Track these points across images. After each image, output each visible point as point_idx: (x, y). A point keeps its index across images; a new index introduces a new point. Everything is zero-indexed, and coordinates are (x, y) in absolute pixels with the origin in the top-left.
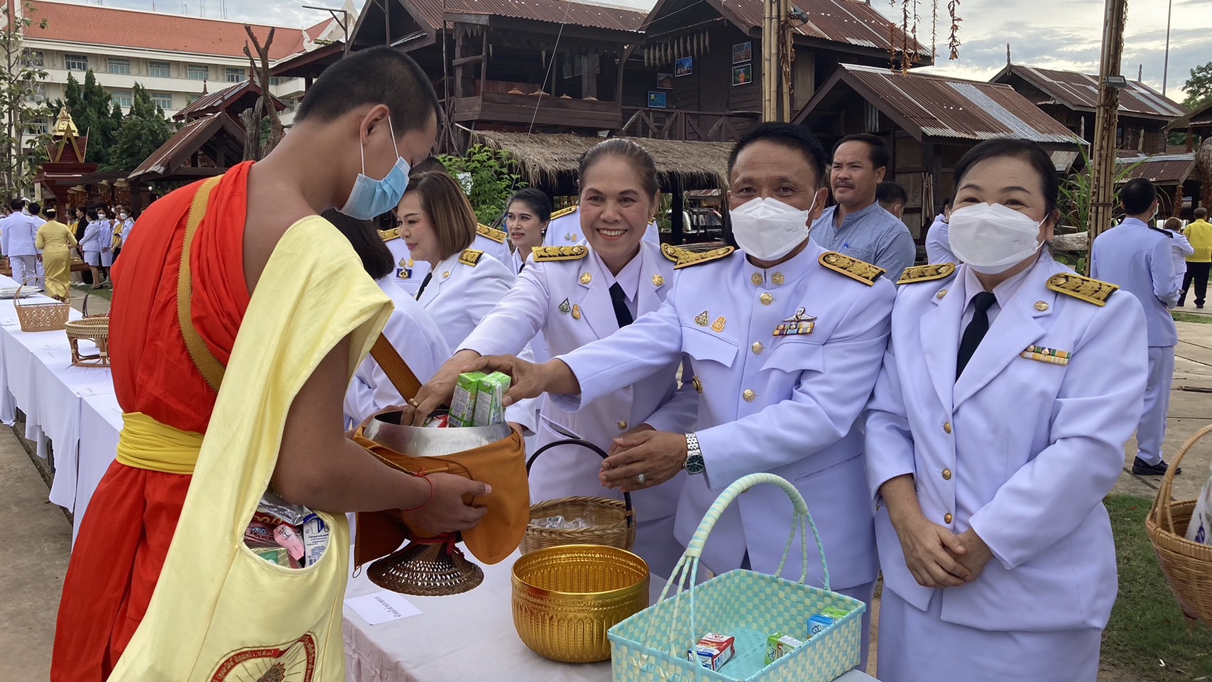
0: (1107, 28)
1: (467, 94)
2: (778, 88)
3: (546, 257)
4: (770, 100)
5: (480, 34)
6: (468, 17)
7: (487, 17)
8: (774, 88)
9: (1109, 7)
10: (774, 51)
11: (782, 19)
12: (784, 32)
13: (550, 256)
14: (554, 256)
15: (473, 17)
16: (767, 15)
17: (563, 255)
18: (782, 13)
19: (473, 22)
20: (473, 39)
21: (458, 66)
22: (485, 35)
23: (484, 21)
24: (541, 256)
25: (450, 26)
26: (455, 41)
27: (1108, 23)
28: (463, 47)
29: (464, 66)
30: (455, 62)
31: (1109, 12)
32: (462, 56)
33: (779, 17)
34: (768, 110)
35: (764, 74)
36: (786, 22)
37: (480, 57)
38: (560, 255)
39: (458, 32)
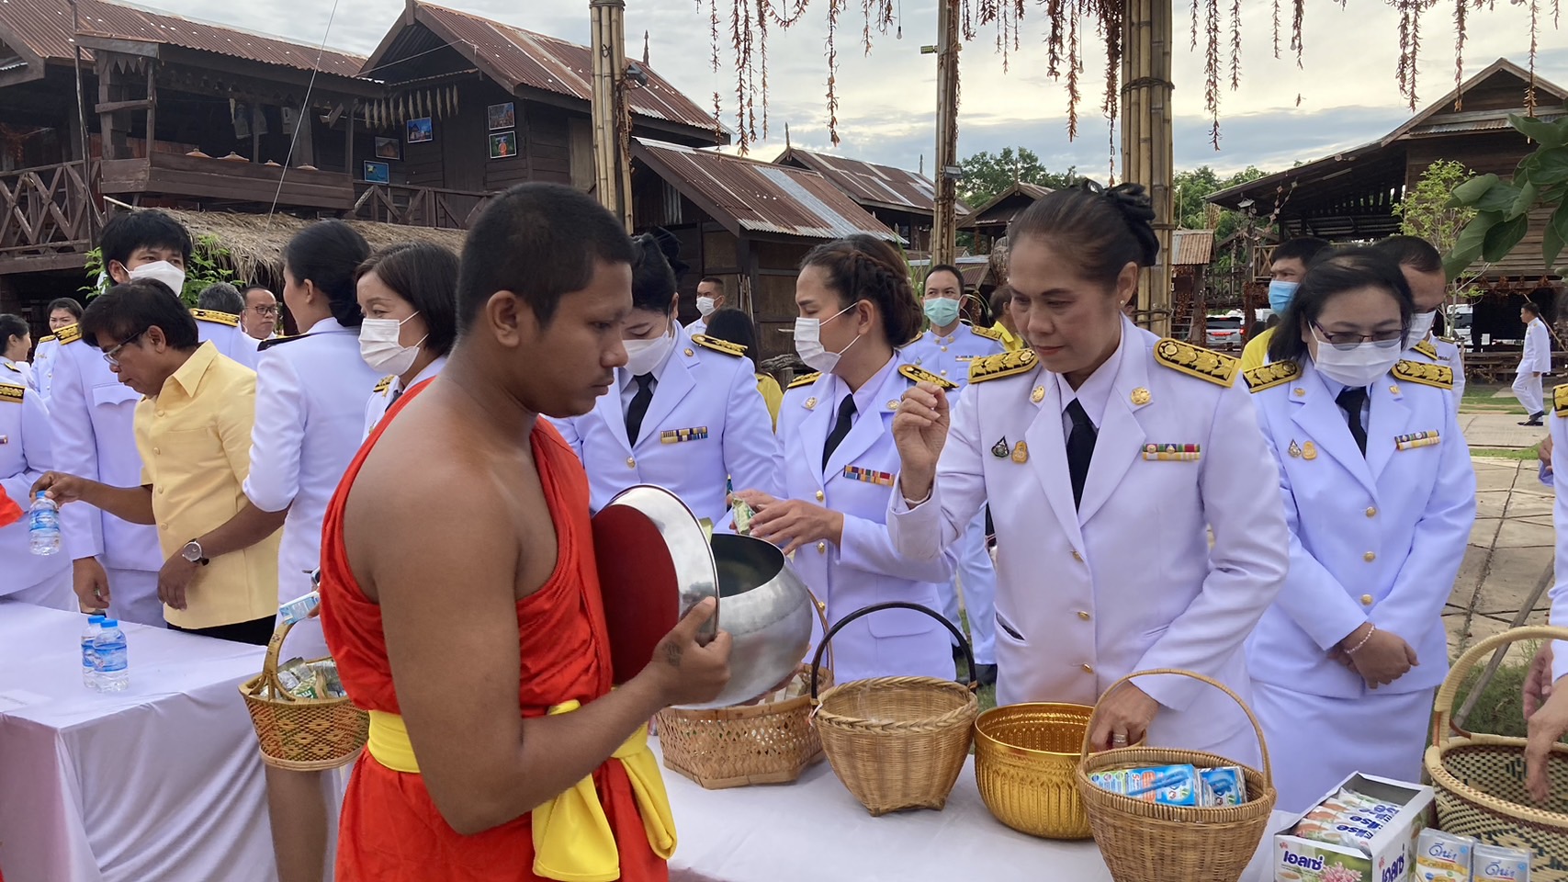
0: (941, 112)
1: (123, 153)
2: (616, 164)
3: (983, 374)
4: (607, 179)
5: (142, 70)
6: (121, 44)
7: (156, 46)
8: (611, 164)
9: (942, 88)
10: (608, 117)
11: (617, 78)
12: (620, 94)
13: (988, 373)
14: (994, 372)
15: (130, 45)
16: (597, 72)
17: (1006, 368)
18: (617, 71)
19: (131, 52)
20: (128, 76)
21: (106, 113)
22: (151, 72)
23: (151, 51)
24: (977, 375)
25: (87, 56)
26: (97, 77)
27: (942, 106)
28: (112, 87)
29: (114, 113)
30: (99, 108)
31: (941, 93)
32: (111, 99)
33: (612, 75)
34: (604, 192)
35: (597, 146)
36: (622, 82)
37: (143, 102)
38: (1001, 370)
39: (101, 65)
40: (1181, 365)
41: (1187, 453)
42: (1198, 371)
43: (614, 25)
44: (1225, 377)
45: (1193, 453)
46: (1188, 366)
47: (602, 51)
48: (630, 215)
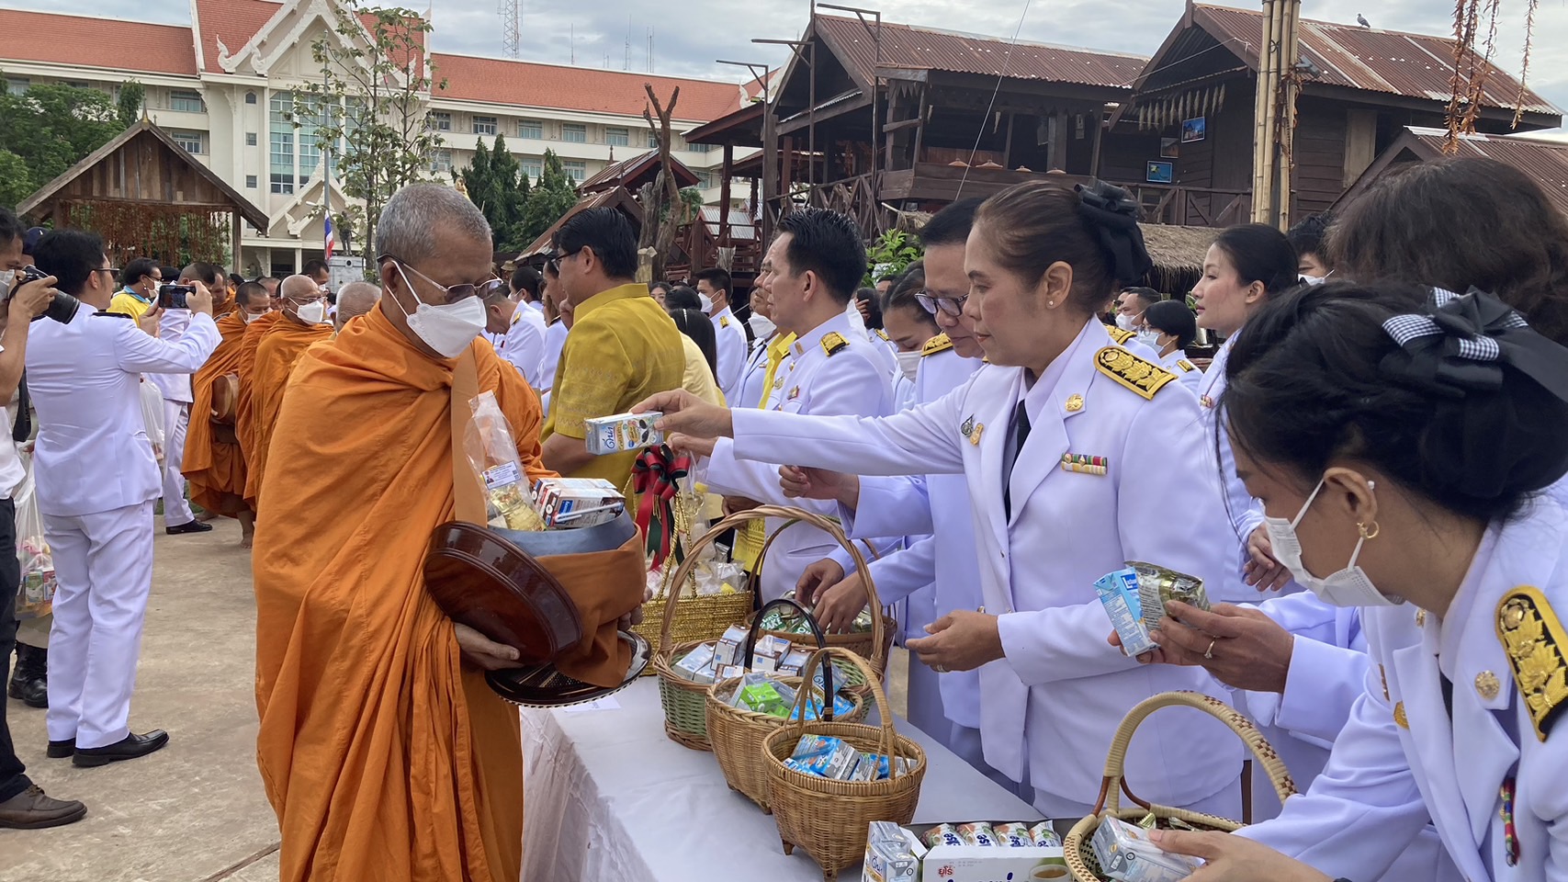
1: (898, 166)
2: (1273, 161)
4: (1262, 177)
5: (917, 93)
6: (903, 72)
7: (926, 72)
8: (1268, 162)
10: (1270, 114)
11: (1283, 73)
12: (1284, 90)
15: (910, 72)
16: (1263, 68)
18: (1284, 66)
19: (909, 79)
20: (908, 97)
21: (890, 132)
22: (923, 94)
23: (922, 77)
25: (883, 82)
26: (887, 101)
28: (896, 110)
29: (895, 131)
30: (886, 128)
32: (894, 121)
33: (1278, 71)
34: (1259, 190)
35: (1256, 144)
36: (1288, 77)
37: (915, 121)
39: (891, 90)
40: (1114, 372)
41: (1095, 466)
42: (1126, 379)
43: (1286, 19)
44: (1147, 388)
45: (1099, 467)
46: (1119, 373)
47: (1269, 47)
48: (1284, 214)
